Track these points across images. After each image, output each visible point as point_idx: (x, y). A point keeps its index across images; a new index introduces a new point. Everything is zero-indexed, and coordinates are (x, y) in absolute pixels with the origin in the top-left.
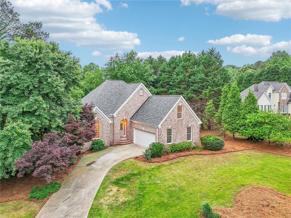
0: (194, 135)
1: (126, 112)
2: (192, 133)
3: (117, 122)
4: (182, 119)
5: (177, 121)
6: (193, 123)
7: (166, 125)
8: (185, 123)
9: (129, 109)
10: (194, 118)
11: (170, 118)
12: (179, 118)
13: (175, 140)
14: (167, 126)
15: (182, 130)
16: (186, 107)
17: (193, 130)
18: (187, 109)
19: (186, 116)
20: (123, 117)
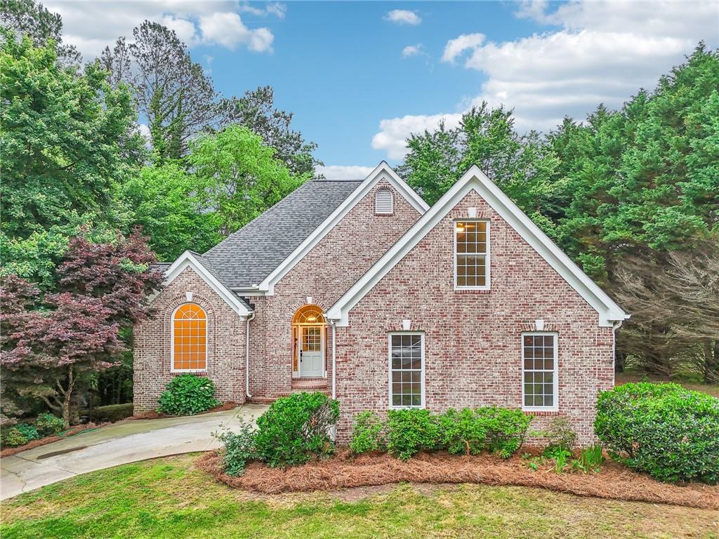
0: (567, 378)
1: (316, 280)
2: (556, 370)
3: (278, 315)
4: (487, 287)
5: (448, 298)
6: (565, 314)
7: (381, 313)
8: (507, 311)
9: (330, 266)
10: (570, 290)
11: (404, 282)
12: (471, 282)
13: (438, 396)
14: (388, 321)
15: (487, 345)
16: (508, 227)
17: (566, 355)
18: (520, 239)
19: (514, 276)
20: (304, 297)
